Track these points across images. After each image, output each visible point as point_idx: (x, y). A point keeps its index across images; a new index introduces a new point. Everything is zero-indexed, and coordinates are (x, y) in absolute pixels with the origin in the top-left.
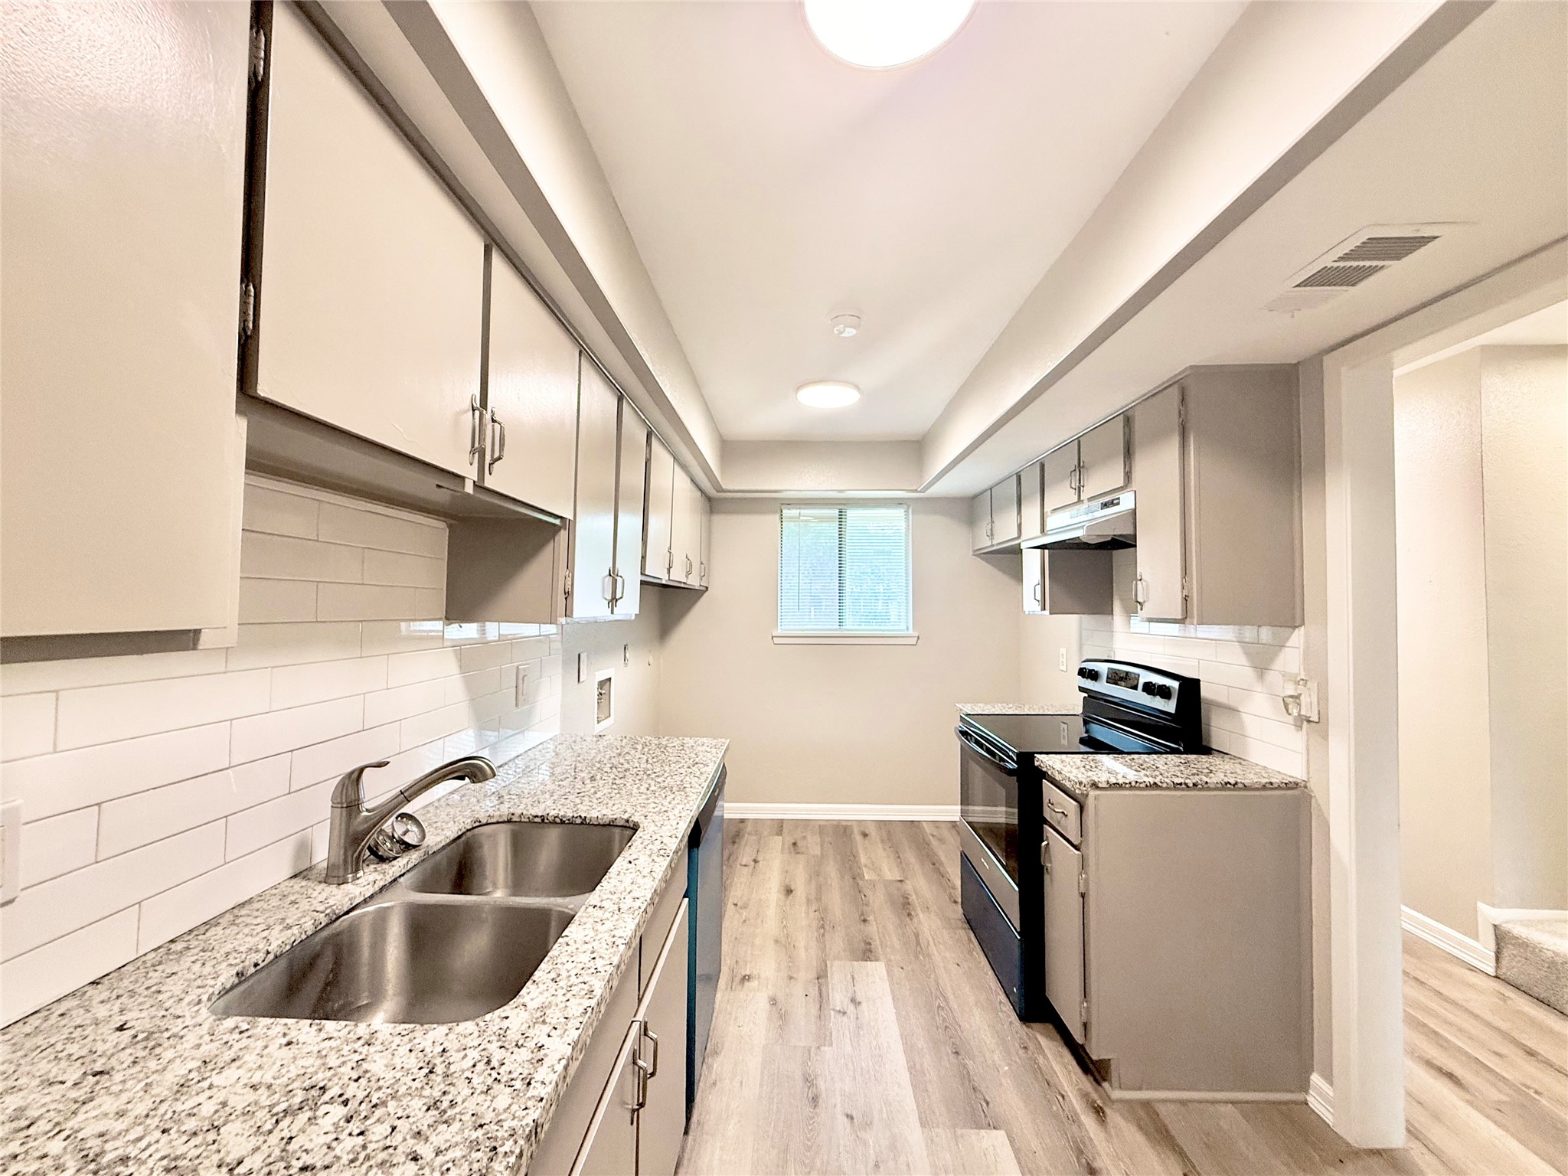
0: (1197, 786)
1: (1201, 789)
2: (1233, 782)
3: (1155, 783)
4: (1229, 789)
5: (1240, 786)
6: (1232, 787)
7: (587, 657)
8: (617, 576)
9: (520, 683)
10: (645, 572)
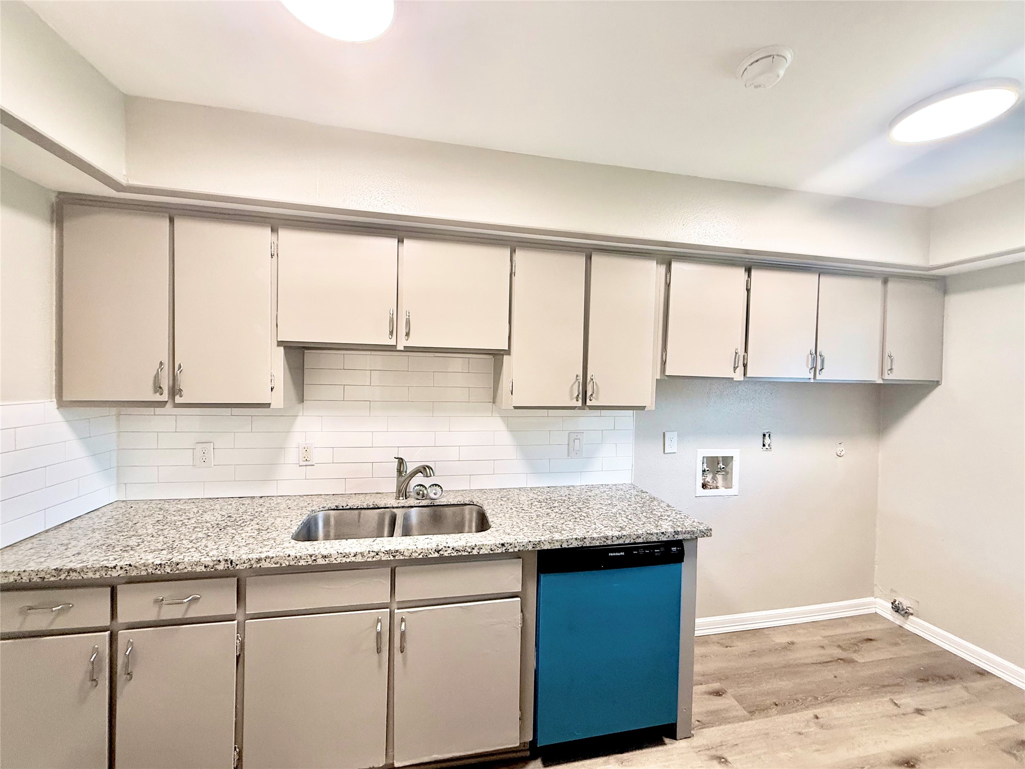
7: (679, 436)
8: (589, 379)
9: (572, 443)
10: (667, 374)
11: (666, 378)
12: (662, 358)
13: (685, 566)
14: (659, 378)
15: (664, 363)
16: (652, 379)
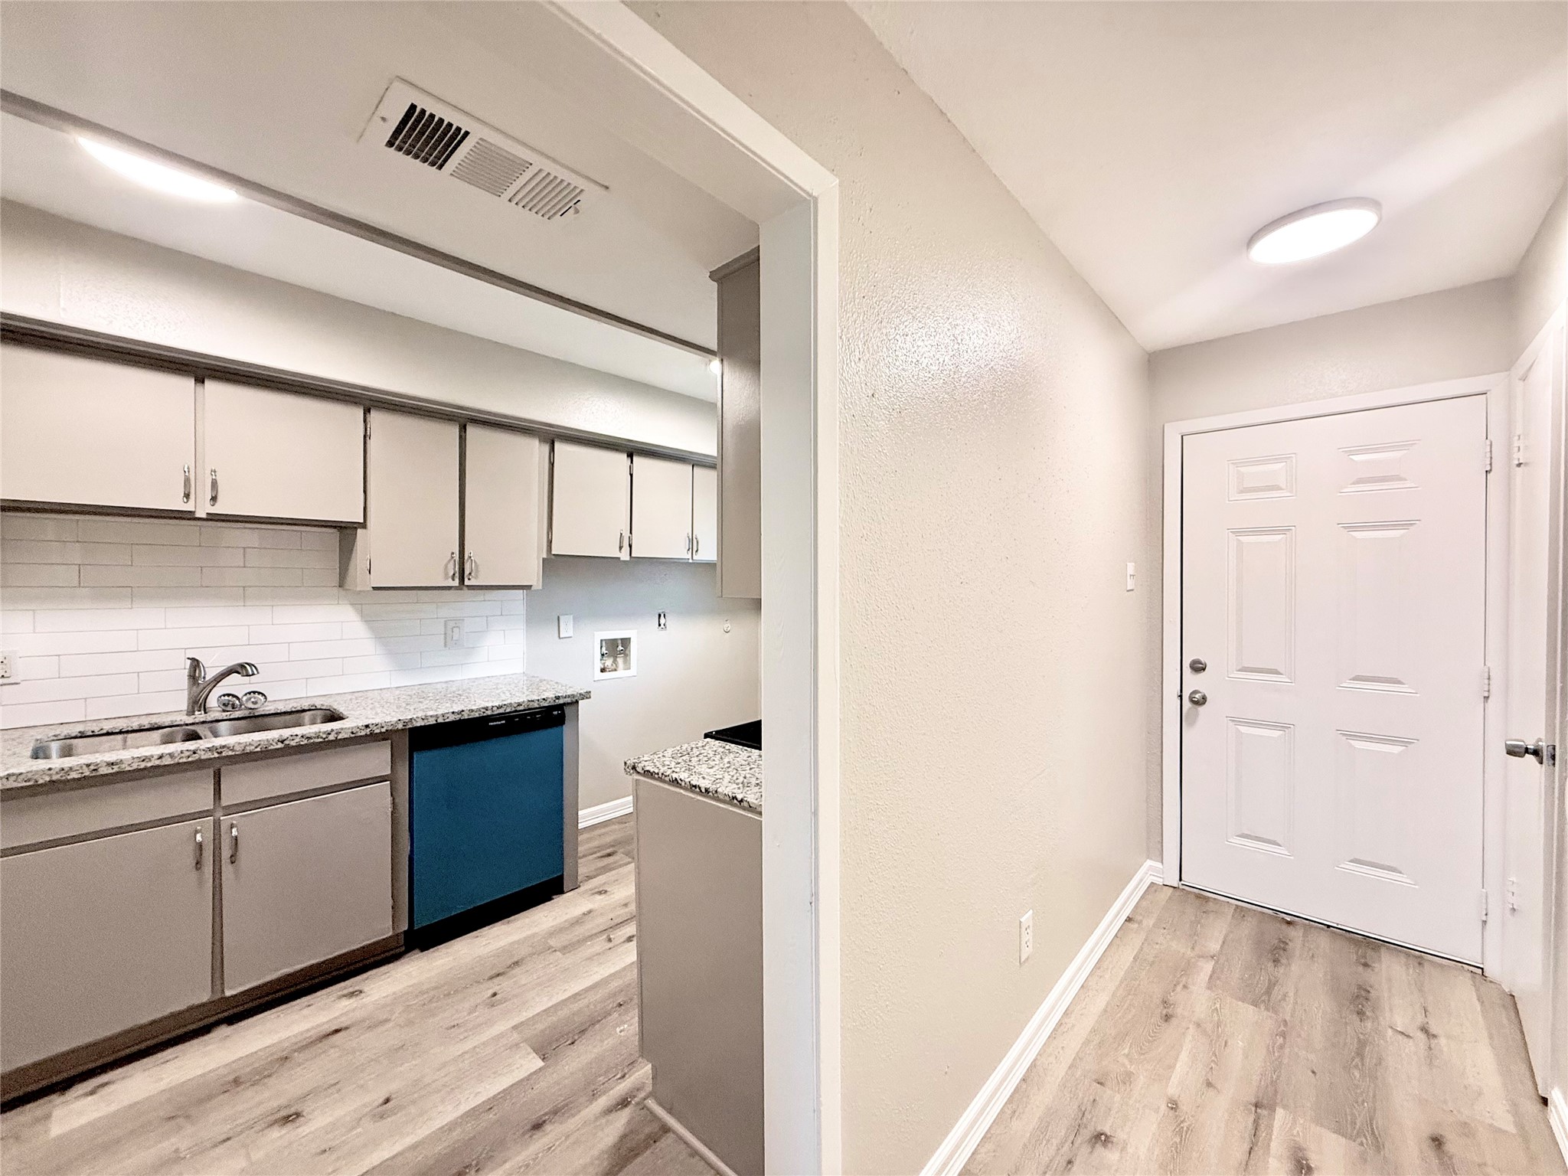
0: (708, 793)
1: (710, 797)
2: (739, 797)
3: (676, 779)
4: (735, 806)
5: (745, 804)
6: (738, 804)
7: (574, 619)
8: (466, 557)
9: (449, 632)
10: (553, 553)
11: (553, 557)
12: (548, 537)
13: (566, 729)
14: (545, 556)
15: (550, 542)
16: (538, 558)
